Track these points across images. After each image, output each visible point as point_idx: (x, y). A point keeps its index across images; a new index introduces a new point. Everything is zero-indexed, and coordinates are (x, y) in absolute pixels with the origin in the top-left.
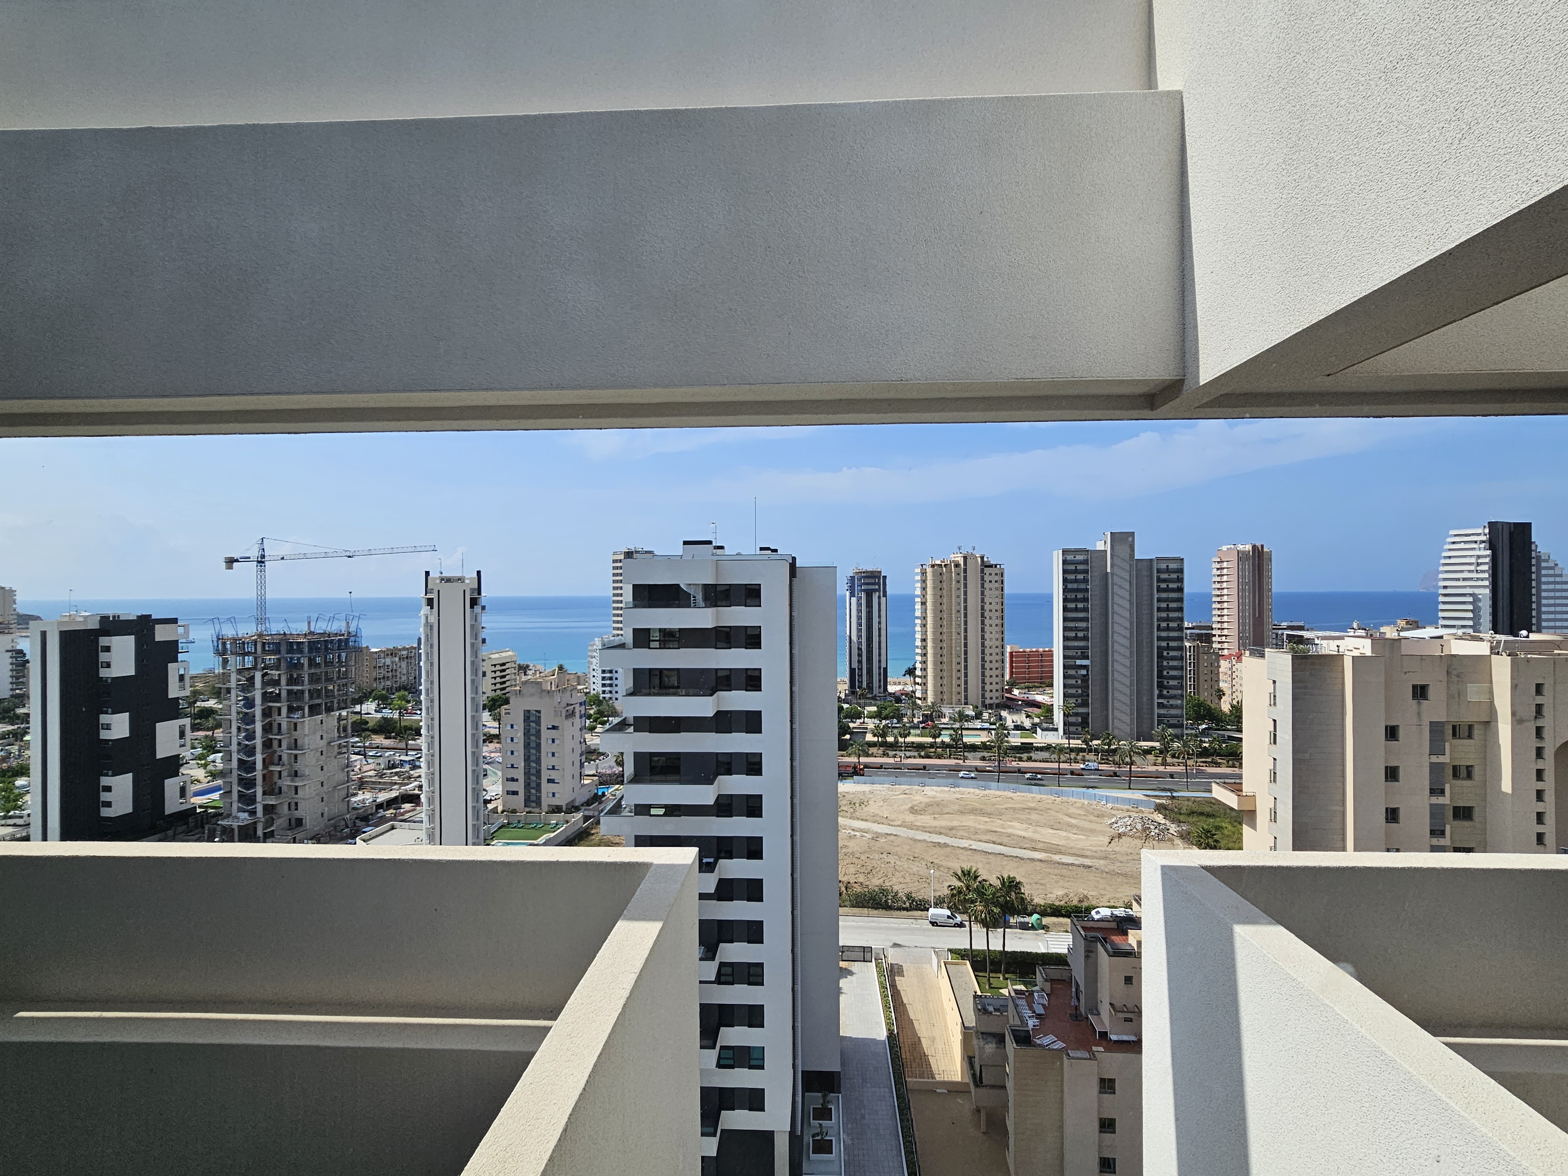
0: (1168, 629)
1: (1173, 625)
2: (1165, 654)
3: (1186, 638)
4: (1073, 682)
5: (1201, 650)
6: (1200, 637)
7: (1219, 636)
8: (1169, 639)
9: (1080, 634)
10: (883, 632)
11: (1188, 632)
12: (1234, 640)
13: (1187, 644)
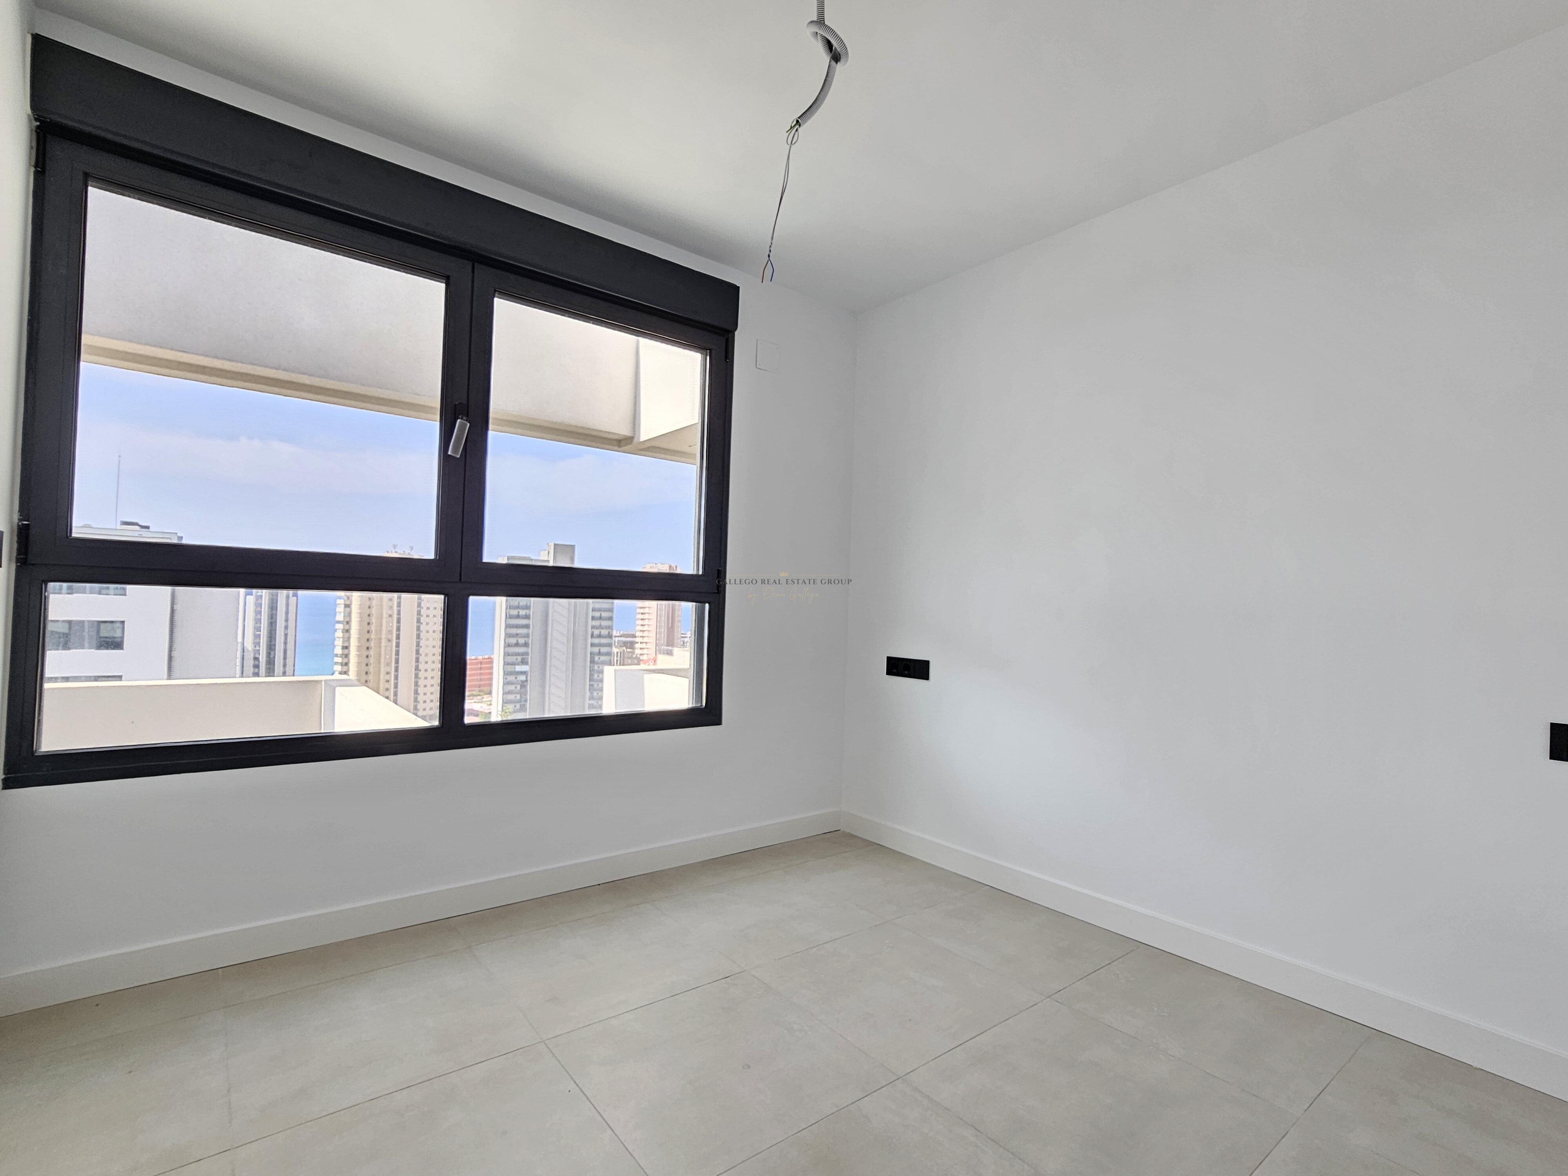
0: (600, 636)
1: (604, 632)
2: (596, 658)
3: (615, 645)
4: (512, 688)
5: (626, 655)
6: (625, 644)
7: (641, 643)
8: (600, 645)
9: (522, 641)
10: (291, 639)
11: (617, 639)
12: (652, 646)
13: (615, 650)
